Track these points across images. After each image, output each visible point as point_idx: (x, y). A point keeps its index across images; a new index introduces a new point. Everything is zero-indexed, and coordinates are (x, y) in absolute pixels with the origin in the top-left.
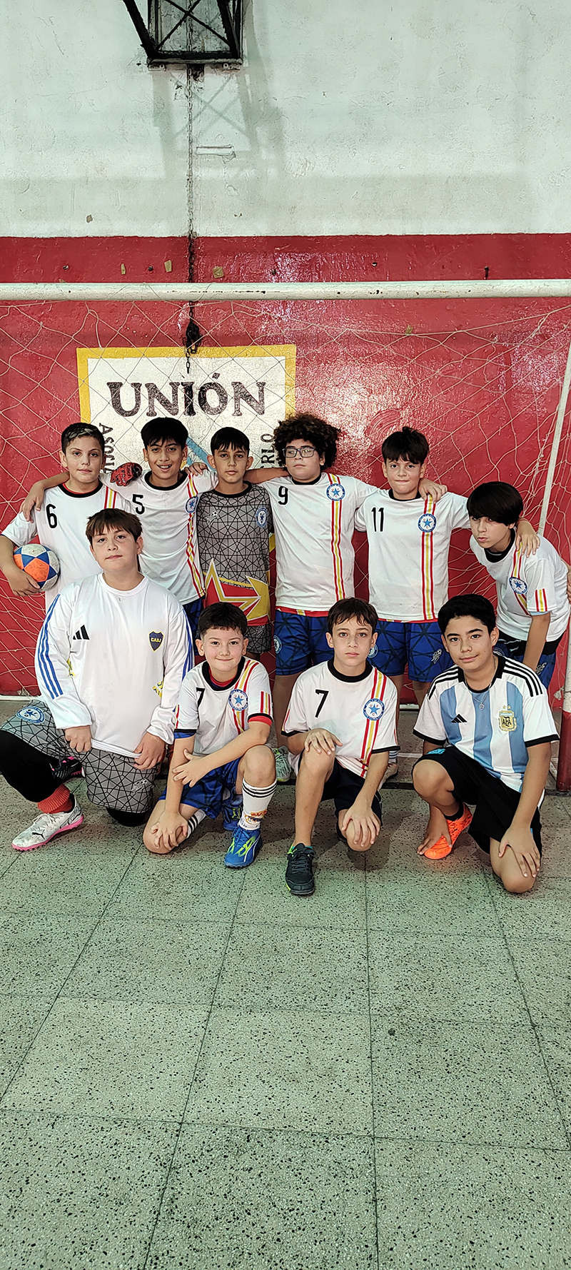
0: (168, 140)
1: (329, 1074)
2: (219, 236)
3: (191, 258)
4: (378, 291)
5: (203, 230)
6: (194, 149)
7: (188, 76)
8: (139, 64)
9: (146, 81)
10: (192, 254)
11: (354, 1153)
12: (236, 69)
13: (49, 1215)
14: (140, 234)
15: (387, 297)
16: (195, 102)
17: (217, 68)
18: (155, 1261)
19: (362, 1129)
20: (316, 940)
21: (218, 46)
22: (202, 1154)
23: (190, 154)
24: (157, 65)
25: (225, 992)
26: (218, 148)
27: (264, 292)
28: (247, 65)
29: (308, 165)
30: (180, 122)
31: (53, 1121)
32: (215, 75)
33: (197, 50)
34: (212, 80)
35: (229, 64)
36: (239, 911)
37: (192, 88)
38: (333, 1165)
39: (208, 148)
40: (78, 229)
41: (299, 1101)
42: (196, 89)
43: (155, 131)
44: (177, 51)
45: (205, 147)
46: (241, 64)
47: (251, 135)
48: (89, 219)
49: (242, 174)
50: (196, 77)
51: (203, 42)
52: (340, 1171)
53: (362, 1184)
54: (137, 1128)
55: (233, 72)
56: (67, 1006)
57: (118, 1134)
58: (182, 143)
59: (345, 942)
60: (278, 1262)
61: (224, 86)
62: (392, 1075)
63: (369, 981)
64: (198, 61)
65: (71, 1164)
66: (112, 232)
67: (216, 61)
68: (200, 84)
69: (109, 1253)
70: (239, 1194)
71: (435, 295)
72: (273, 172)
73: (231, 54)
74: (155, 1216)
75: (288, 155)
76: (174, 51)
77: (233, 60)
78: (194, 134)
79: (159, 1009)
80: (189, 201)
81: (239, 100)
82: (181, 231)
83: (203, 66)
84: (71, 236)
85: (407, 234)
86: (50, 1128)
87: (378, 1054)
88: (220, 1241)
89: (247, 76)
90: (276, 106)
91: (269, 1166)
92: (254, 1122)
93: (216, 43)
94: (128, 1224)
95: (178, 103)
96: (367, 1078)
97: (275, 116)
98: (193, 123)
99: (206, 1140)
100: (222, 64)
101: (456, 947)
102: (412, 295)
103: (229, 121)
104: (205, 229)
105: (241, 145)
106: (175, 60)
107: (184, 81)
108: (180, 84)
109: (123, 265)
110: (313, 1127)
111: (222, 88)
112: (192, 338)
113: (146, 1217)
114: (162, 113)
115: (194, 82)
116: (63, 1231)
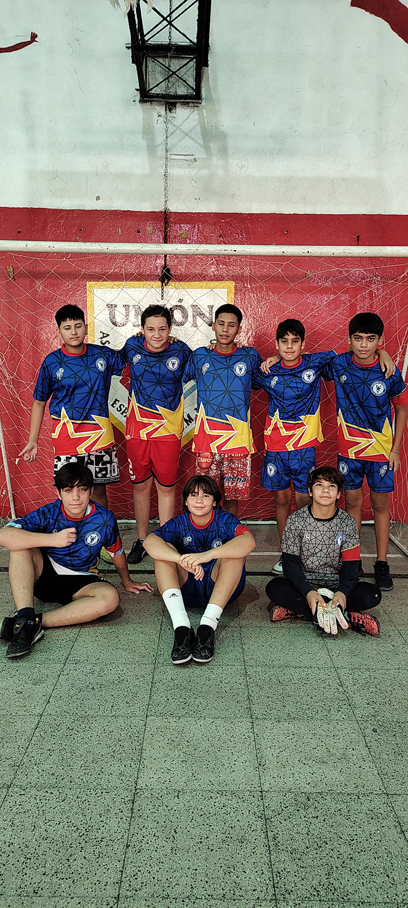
0: (151, 149)
2: (184, 212)
3: (165, 225)
5: (173, 208)
6: (169, 156)
7: (166, 110)
8: (134, 101)
9: (138, 113)
10: (166, 223)
11: (379, 803)
12: (197, 106)
13: (198, 852)
14: (132, 209)
15: (314, 255)
16: (170, 126)
17: (185, 105)
18: (278, 875)
20: (303, 675)
21: (186, 91)
22: (282, 810)
23: (166, 158)
24: (146, 102)
25: (257, 710)
26: (185, 155)
27: (235, 251)
28: (205, 104)
29: (243, 168)
30: (160, 139)
31: (176, 794)
32: (183, 109)
33: (171, 93)
34: (182, 113)
35: (193, 103)
36: (246, 658)
37: (168, 117)
38: (367, 812)
39: (178, 155)
40: (90, 204)
41: (332, 775)
42: (171, 118)
43: (143, 143)
44: (159, 94)
45: (176, 155)
46: (200, 103)
47: (207, 149)
48: (98, 198)
49: (200, 172)
50: (170, 110)
51: (176, 89)
52: (373, 816)
53: (391, 822)
54: (233, 796)
55: (195, 108)
56: (155, 723)
57: (223, 800)
58: (161, 152)
59: (323, 676)
60: (356, 871)
61: (189, 116)
62: (385, 756)
63: (349, 700)
64: (173, 101)
65: (200, 820)
66: (113, 207)
67: (185, 101)
68: (173, 115)
70: (316, 833)
72: (220, 172)
73: (194, 98)
74: (267, 848)
75: (231, 161)
76: (157, 94)
77: (196, 101)
78: (168, 146)
79: (218, 722)
80: (165, 189)
81: (199, 126)
82: (159, 208)
83: (176, 103)
84: (85, 209)
85: (307, 213)
86: (176, 798)
87: (371, 744)
88: (315, 861)
89: (204, 111)
90: (223, 130)
93: (184, 89)
95: (159, 125)
97: (222, 136)
98: (169, 139)
99: (281, 801)
100: (188, 103)
101: (396, 677)
103: (192, 139)
104: (176, 207)
105: (200, 154)
106: (158, 99)
107: (163, 112)
108: (160, 114)
109: (120, 229)
110: (346, 790)
111: (188, 118)
112: (166, 277)
113: (262, 849)
114: (148, 132)
115: (170, 113)
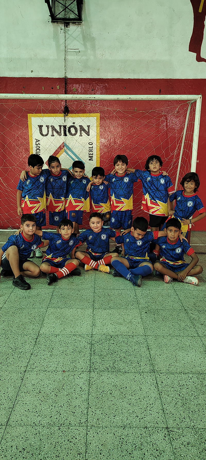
0: (58, 46)
1: (131, 322)
2: (75, 78)
3: (65, 85)
4: (130, 98)
5: (69, 76)
6: (67, 50)
7: (65, 26)
8: (49, 22)
9: (51, 27)
10: (66, 84)
11: (141, 339)
12: (80, 24)
13: (61, 356)
14: (49, 77)
15: (133, 100)
16: (67, 34)
17: (74, 23)
18: (93, 363)
19: (142, 334)
20: (120, 292)
21: (74, 16)
22: (100, 341)
23: (65, 51)
24: (54, 22)
25: (96, 305)
26: (74, 49)
27: (95, 98)
28: (84, 23)
29: (103, 55)
30: (62, 41)
31: (56, 336)
32: (73, 26)
33: (67, 18)
34: (72, 28)
35: (78, 22)
36: (96, 286)
37: (66, 30)
38: (136, 342)
39: (71, 49)
40: (28, 75)
41: (123, 329)
42: (67, 30)
43: (54, 43)
44: (61, 18)
45: (70, 49)
46: (81, 23)
47: (85, 45)
48: (32, 71)
49: (82, 58)
50: (67, 26)
51: (69, 15)
52: (137, 343)
53: (145, 345)
54: (80, 336)
55: (79, 25)
56: (51, 310)
57: (75, 338)
58: (62, 48)
59: (128, 293)
60: (125, 362)
61: (76, 29)
62: (148, 322)
63: (137, 301)
64: (68, 21)
65: (64, 345)
66: (39, 76)
67: (74, 21)
68: (68, 29)
69: (80, 363)
70: (112, 349)
71: (147, 99)
72: (92, 57)
73: (78, 20)
74: (90, 354)
75: (97, 52)
76: (60, 18)
77: (79, 21)
78: (66, 45)
79: (78, 310)
80: (65, 66)
81: (81, 34)
82: (62, 76)
83: (69, 23)
84: (26, 77)
85: (135, 78)
86: (55, 337)
87: (143, 317)
88: (109, 359)
89: (84, 27)
90: (93, 36)
91: (119, 342)
92: (112, 334)
93: (73, 15)
94: (83, 356)
95: (62, 35)
96: (141, 323)
97: (93, 40)
98: (66, 41)
99: (100, 338)
100: (76, 22)
101: (161, 292)
102: (140, 99)
103: (78, 41)
104: (71, 75)
105: (82, 49)
106: (60, 21)
107: (63, 27)
108: (62, 29)
109: (43, 87)
110: (129, 334)
111: (76, 30)
112: (66, 111)
113: (89, 355)
114: (56, 37)
115: (66, 28)
116: (66, 359)
